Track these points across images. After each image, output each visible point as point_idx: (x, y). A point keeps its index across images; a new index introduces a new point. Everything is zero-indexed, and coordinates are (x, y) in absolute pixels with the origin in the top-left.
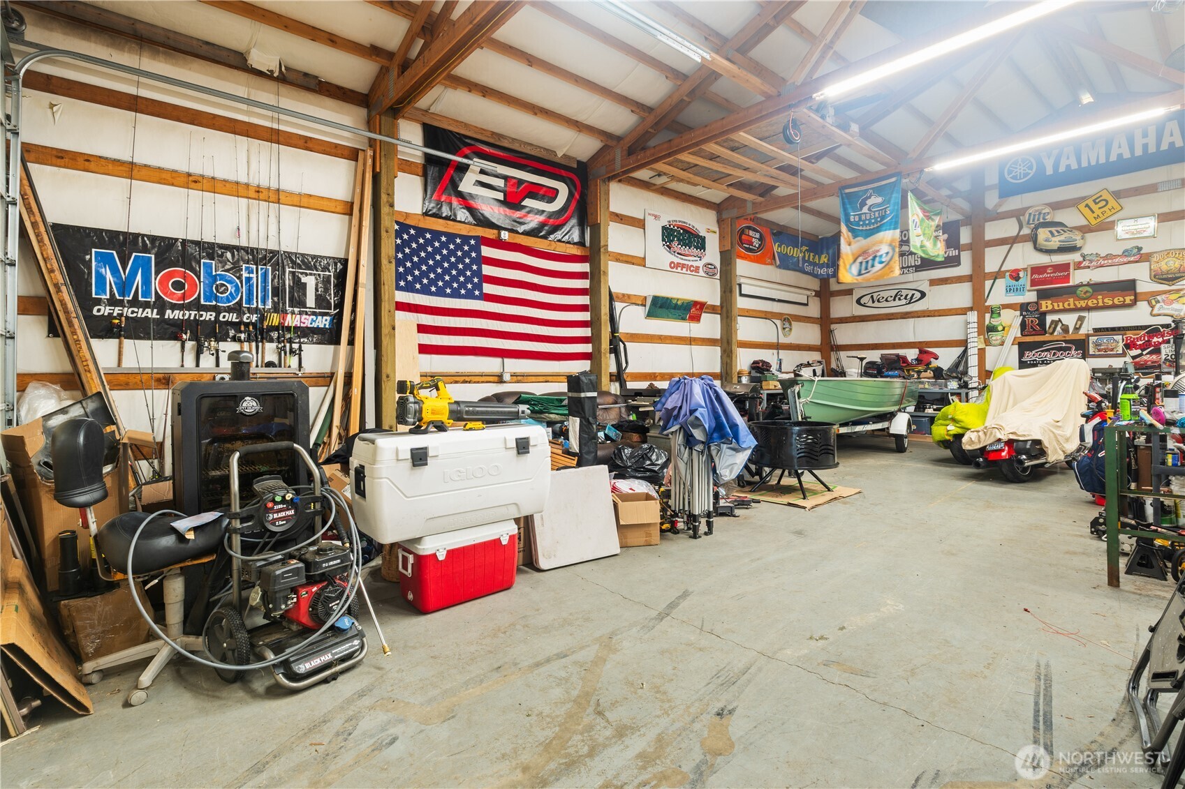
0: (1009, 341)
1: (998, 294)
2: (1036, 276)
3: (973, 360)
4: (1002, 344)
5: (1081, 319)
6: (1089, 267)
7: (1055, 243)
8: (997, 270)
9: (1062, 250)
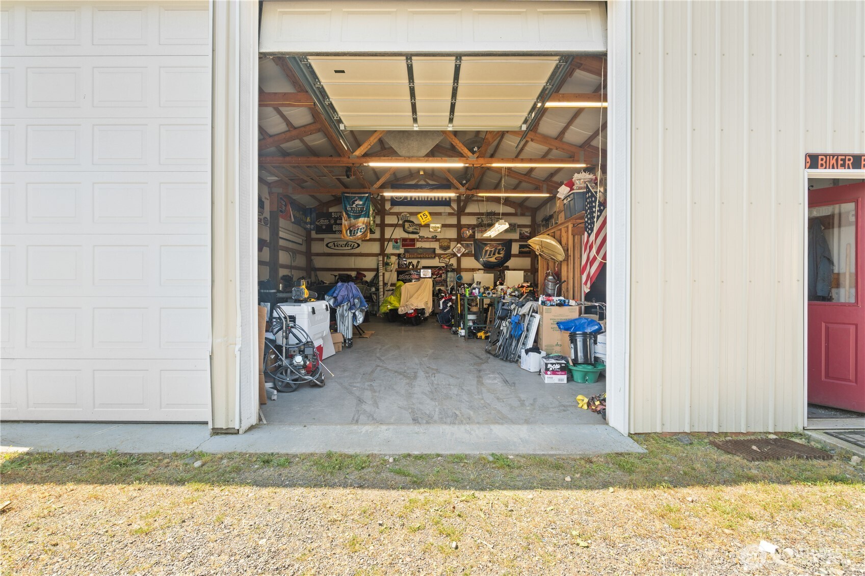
0: (394, 270)
1: (390, 249)
2: (404, 242)
3: (381, 278)
4: (391, 271)
5: (418, 262)
6: (421, 241)
7: (411, 229)
8: (389, 237)
9: (413, 233)
